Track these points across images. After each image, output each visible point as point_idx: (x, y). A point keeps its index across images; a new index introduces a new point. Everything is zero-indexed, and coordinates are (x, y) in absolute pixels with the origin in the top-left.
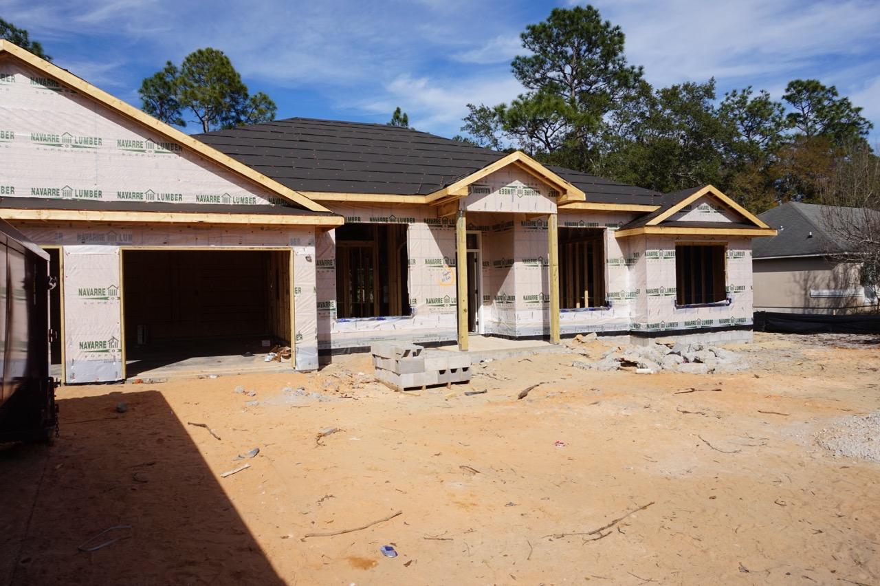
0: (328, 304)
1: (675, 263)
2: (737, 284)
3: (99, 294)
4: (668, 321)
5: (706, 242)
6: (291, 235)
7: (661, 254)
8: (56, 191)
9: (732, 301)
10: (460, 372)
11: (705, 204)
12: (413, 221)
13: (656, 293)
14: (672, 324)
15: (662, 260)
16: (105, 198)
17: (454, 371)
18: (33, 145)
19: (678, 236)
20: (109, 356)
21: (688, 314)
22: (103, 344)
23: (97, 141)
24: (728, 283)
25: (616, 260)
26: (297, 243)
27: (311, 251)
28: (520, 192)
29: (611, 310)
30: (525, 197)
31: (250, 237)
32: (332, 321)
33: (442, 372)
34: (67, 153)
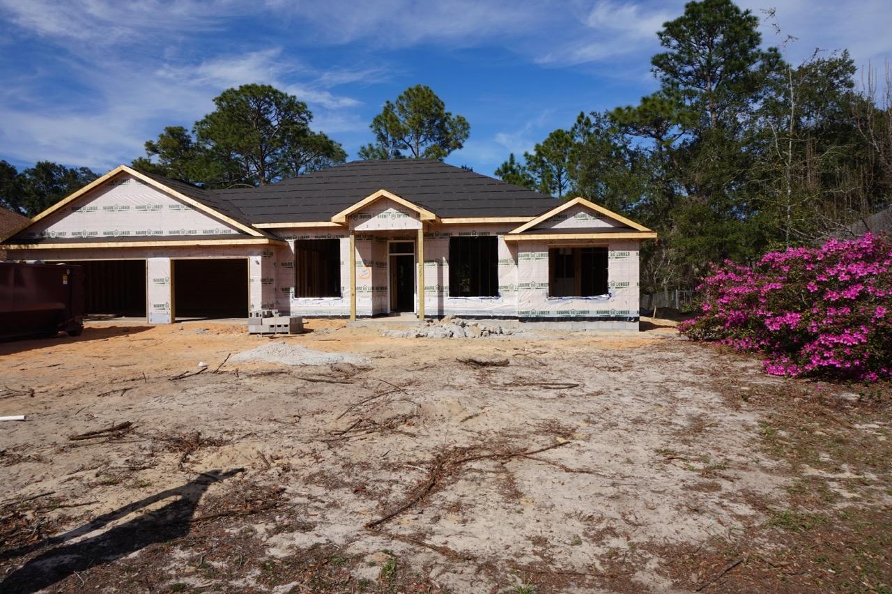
0: (289, 289)
1: (547, 263)
2: (618, 281)
3: (161, 281)
4: (538, 309)
5: (583, 245)
6: (249, 250)
7: (532, 256)
8: (145, 232)
9: (612, 295)
10: (283, 326)
11: (582, 213)
12: (343, 237)
13: (526, 286)
14: (542, 312)
15: (533, 261)
16: (164, 235)
17: (279, 326)
18: (137, 211)
19: (551, 241)
20: (165, 312)
21: (559, 304)
22: (163, 305)
23: (161, 207)
24: (610, 280)
25: (506, 261)
26: (252, 254)
27: (259, 258)
28: (393, 216)
29: (500, 299)
30: (397, 219)
31: (229, 251)
32: (291, 299)
33: (272, 326)
34: (149, 214)
